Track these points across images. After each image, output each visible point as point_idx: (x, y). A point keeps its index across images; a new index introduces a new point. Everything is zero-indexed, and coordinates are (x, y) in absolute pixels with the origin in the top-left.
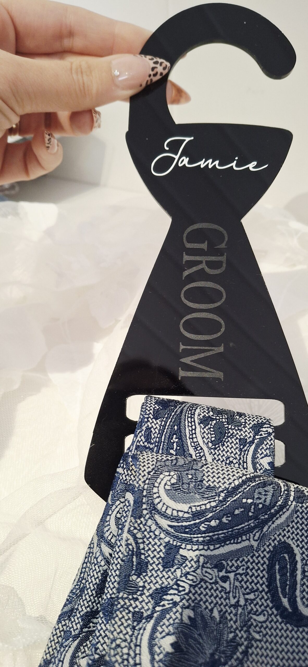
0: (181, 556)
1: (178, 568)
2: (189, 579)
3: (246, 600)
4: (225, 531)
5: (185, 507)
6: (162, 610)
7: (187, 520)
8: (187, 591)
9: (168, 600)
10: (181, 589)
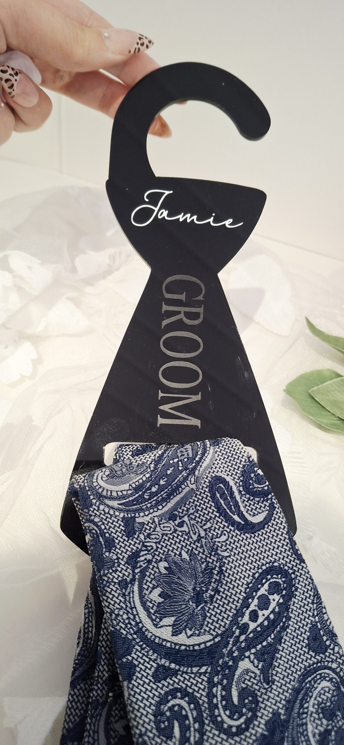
0: (139, 523)
1: (140, 533)
2: (153, 539)
4: (165, 491)
5: (126, 487)
6: (141, 570)
7: (131, 495)
8: (155, 548)
9: (142, 561)
10: (149, 548)
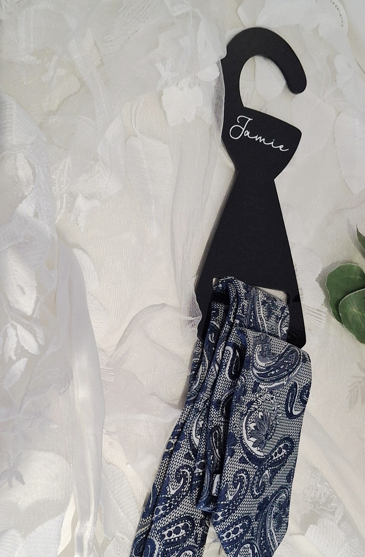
0: (259, 387)
1: (257, 393)
2: (261, 399)
3: (277, 407)
4: (276, 376)
5: (263, 364)
6: (250, 411)
7: (264, 371)
8: (261, 404)
9: (253, 407)
10: (258, 403)
